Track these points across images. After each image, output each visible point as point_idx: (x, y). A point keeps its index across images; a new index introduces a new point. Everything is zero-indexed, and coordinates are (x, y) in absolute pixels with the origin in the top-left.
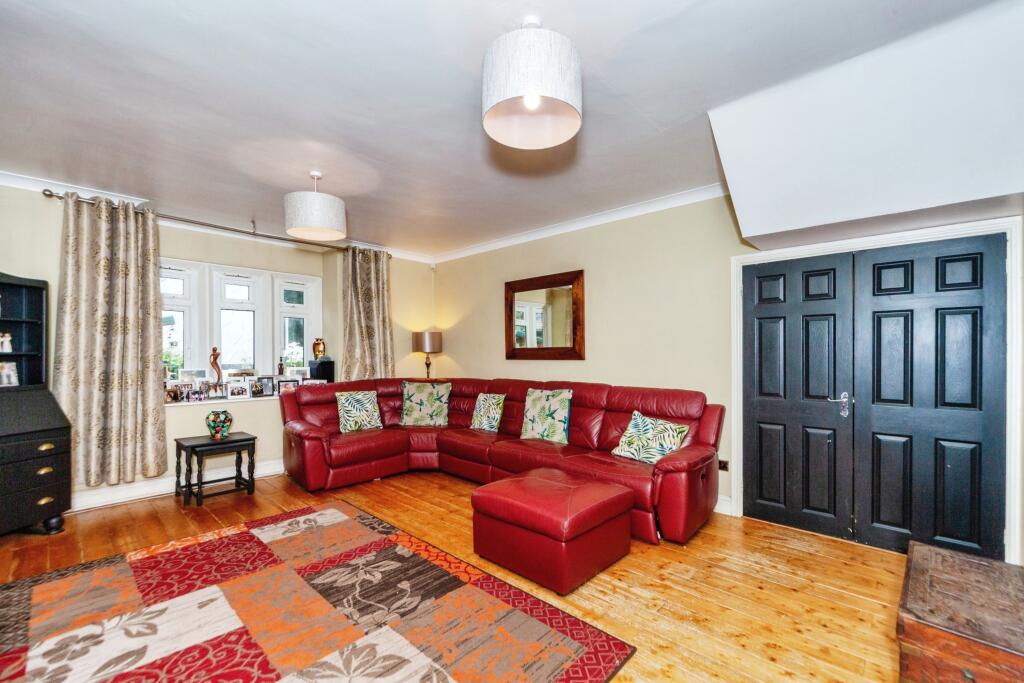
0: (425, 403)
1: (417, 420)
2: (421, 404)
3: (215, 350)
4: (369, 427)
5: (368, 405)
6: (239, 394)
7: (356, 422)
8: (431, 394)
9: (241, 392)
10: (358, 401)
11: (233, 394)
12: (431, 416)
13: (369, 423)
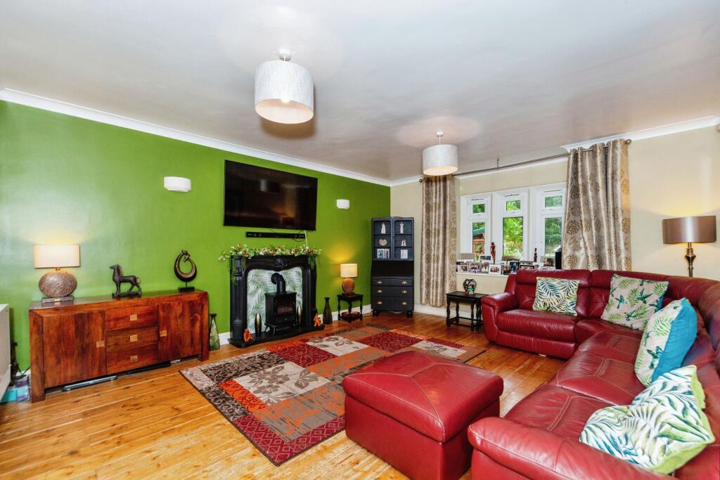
0: (625, 299)
1: (612, 316)
2: (621, 300)
3: (493, 244)
4: (559, 310)
5: (561, 292)
6: (494, 271)
7: (545, 304)
8: (634, 291)
9: (496, 270)
10: (551, 286)
11: (491, 271)
12: (629, 316)
13: (559, 307)
